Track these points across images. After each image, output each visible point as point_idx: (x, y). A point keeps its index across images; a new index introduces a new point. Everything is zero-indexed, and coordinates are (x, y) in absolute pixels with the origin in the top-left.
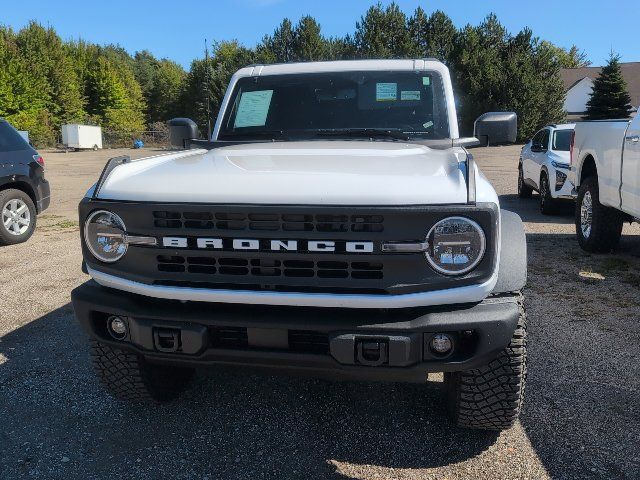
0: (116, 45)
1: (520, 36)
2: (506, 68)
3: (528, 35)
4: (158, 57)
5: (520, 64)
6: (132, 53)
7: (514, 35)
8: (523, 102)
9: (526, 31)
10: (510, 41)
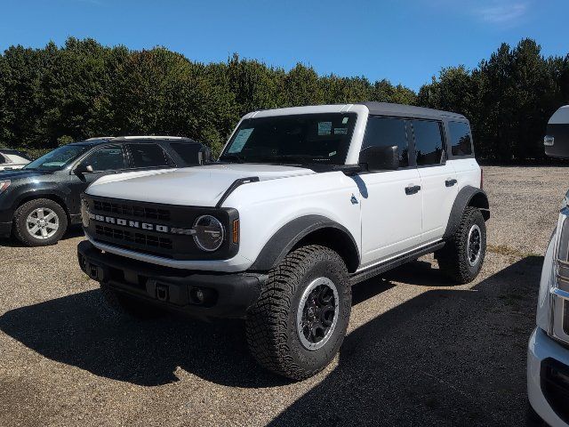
0: (361, 77)
4: (394, 84)
6: (372, 82)
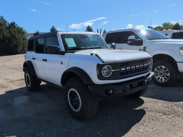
1: (12, 23)
2: (10, 32)
3: (14, 23)
5: (14, 32)
7: (10, 23)
8: (18, 42)
9: (13, 22)
10: (9, 24)
